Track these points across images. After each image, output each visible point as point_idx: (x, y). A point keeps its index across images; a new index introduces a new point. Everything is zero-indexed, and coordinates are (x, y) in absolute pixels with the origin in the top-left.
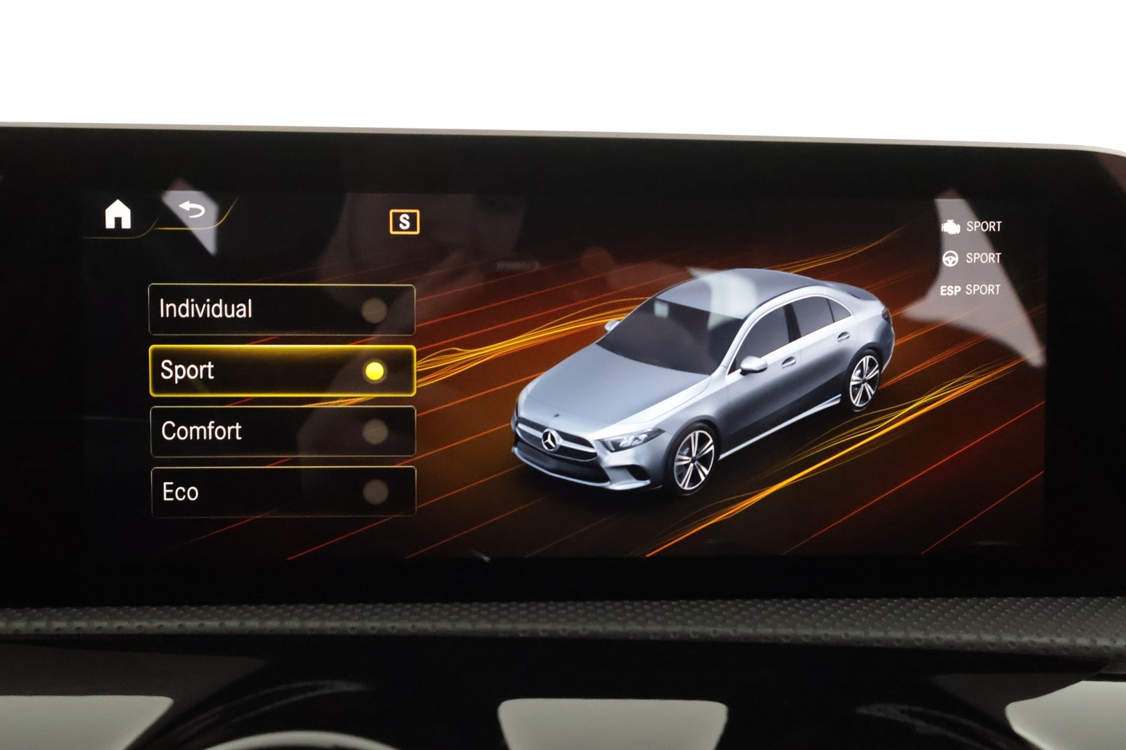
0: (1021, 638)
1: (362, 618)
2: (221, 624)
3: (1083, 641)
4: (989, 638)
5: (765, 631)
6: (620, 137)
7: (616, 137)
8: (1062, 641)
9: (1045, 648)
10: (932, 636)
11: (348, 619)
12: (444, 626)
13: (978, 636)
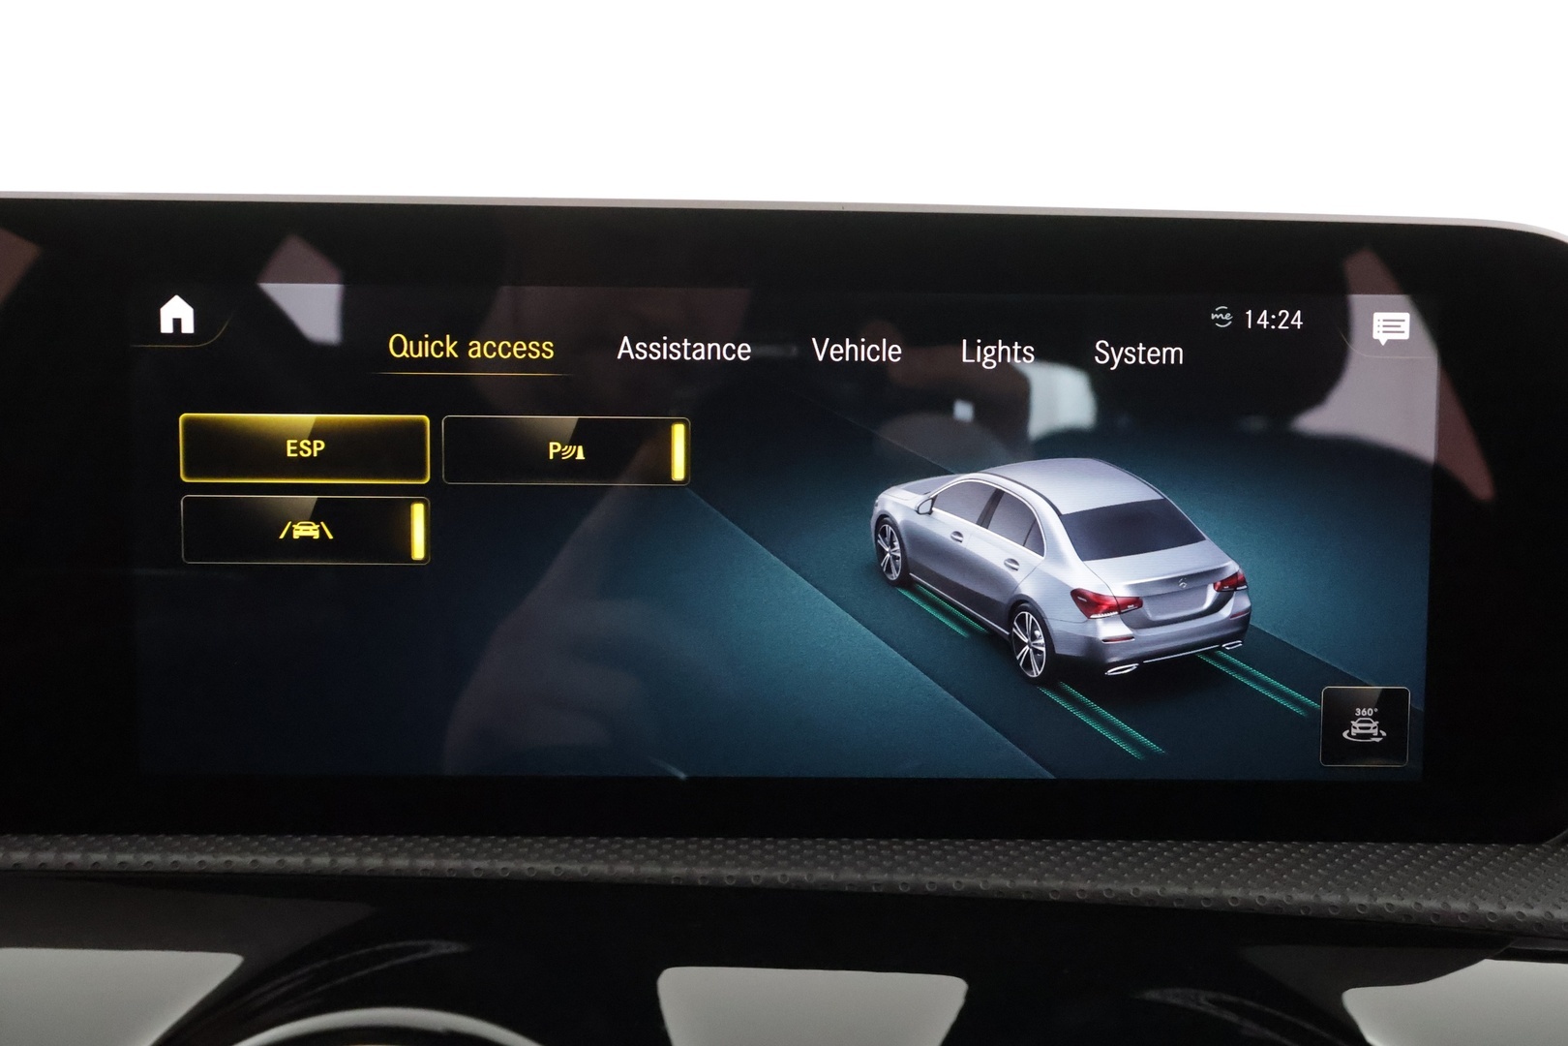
0: (1376, 899)
1: (492, 857)
2: (307, 861)
3: (1460, 906)
4: (1332, 898)
5: (1026, 883)
6: (846, 209)
7: (840, 209)
8: (1433, 904)
9: (1407, 913)
10: (1253, 894)
11: (474, 857)
12: (598, 868)
13: (1317, 896)
